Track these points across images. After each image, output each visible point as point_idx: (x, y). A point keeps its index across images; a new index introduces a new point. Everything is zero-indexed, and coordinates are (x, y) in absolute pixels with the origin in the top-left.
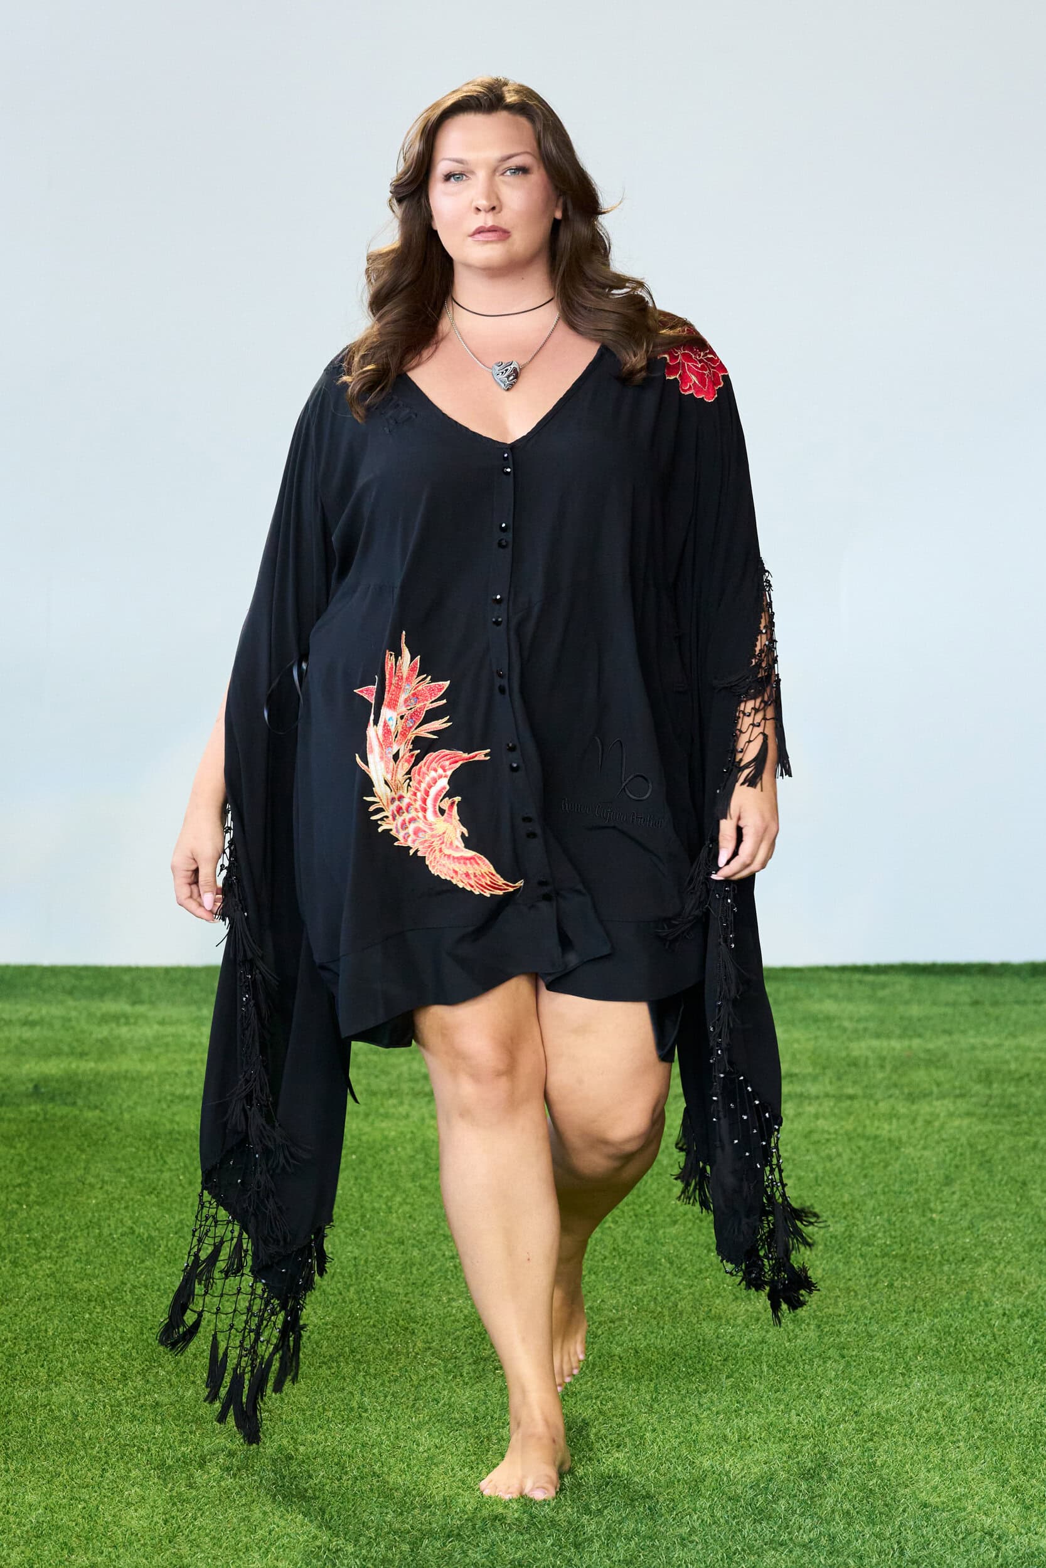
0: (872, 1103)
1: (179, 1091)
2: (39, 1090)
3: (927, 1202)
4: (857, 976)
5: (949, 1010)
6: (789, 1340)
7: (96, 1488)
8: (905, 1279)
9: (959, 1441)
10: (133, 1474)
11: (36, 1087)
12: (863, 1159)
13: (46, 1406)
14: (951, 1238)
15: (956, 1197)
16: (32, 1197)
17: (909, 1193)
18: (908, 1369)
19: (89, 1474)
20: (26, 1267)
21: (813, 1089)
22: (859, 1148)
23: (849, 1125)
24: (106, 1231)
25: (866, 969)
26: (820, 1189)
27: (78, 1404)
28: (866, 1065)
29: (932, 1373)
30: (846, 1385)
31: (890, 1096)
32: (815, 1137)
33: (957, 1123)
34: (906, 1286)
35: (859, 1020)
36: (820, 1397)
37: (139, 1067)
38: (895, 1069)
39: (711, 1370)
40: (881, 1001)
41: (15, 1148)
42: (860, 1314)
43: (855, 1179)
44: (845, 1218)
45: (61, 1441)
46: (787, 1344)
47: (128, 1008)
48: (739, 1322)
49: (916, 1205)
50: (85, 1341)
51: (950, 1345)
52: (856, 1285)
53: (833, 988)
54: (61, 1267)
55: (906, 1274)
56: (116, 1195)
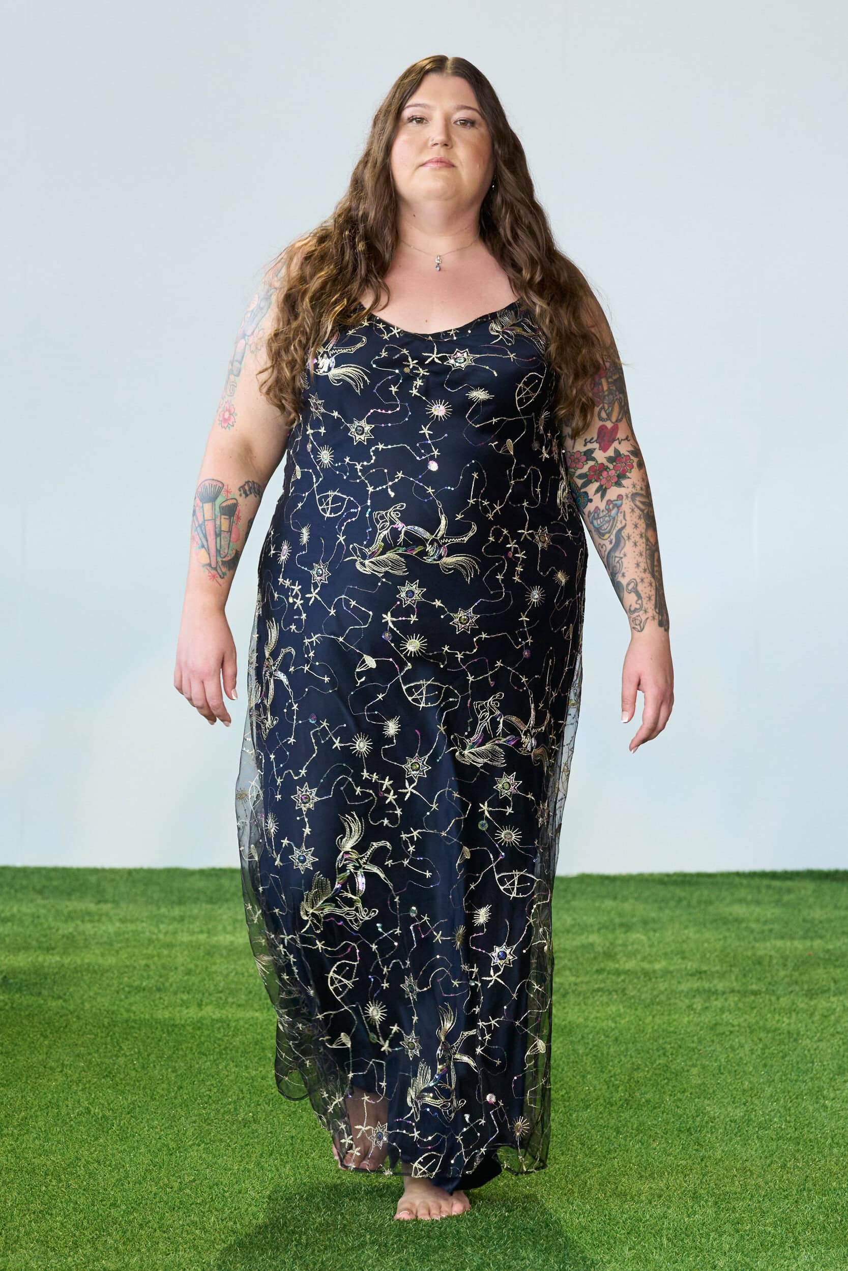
0: (773, 998)
1: (136, 984)
2: (8, 981)
3: (821, 1089)
6: (689, 1216)
11: (5, 978)
12: (763, 1050)
17: (804, 1081)
18: (796, 1242)
21: (720, 985)
22: (760, 1040)
23: (751, 1018)
24: (64, 1111)
26: (723, 1077)
28: (770, 963)
29: (819, 1247)
30: (739, 1257)
31: (791, 992)
32: (720, 1029)
34: (798, 1167)
35: (765, 922)
37: (101, 960)
38: (796, 968)
39: (615, 1242)
40: (786, 905)
42: (754, 1192)
43: (755, 1068)
44: (745, 1104)
46: (686, 1219)
47: (92, 907)
48: (643, 1198)
49: (810, 1092)
50: (41, 1211)
52: (752, 1165)
53: (742, 893)
54: (21, 1144)
55: (799, 1156)
56: (75, 1078)
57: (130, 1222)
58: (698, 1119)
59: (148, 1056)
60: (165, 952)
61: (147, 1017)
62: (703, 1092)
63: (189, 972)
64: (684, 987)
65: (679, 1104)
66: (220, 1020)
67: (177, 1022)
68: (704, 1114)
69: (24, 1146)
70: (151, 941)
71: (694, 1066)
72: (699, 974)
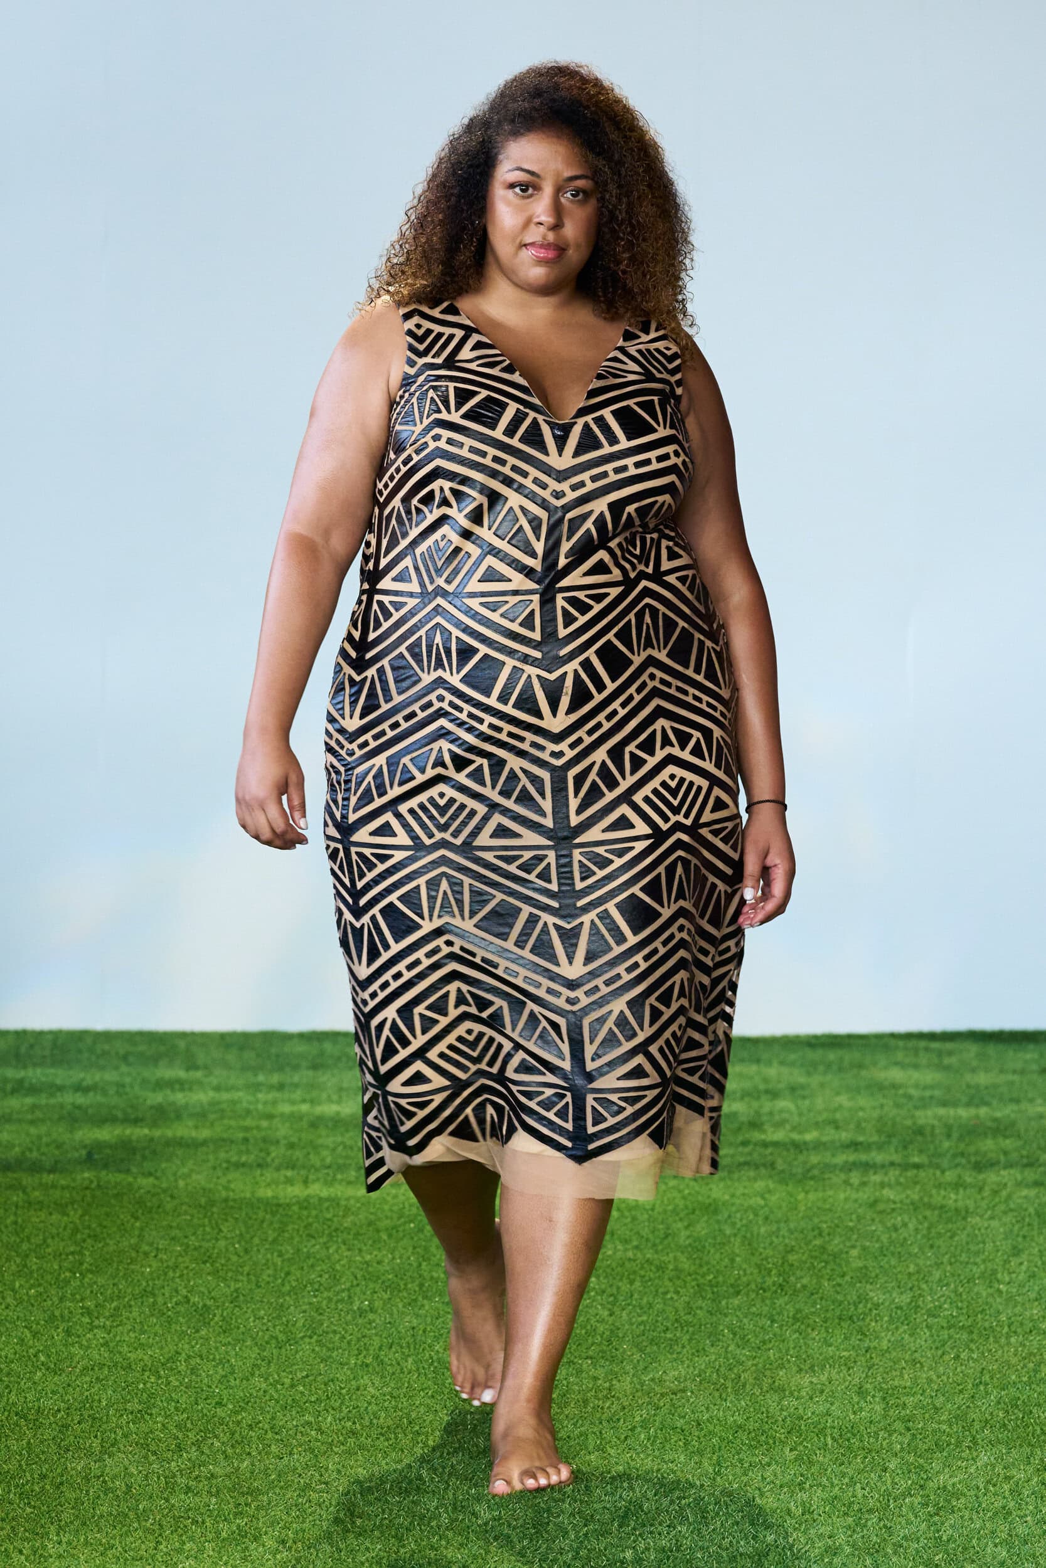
0: (938, 1173)
1: (234, 1159)
2: (93, 1157)
3: (994, 1272)
4: (923, 1044)
5: (1016, 1078)
6: (855, 1413)
7: (150, 1561)
8: (972, 1351)
9: (1026, 1516)
10: (188, 1546)
11: (90, 1155)
12: (929, 1228)
13: (99, 1477)
14: (1018, 1309)
15: (1024, 1268)
16: (85, 1266)
17: (976, 1264)
18: (974, 1441)
19: (143, 1546)
20: (79, 1336)
21: (879, 1157)
22: (925, 1218)
23: (915, 1194)
24: (160, 1300)
25: (932, 1036)
26: (886, 1259)
27: (131, 1475)
28: (933, 1134)
29: (999, 1447)
30: (912, 1458)
31: (957, 1166)
32: (880, 1207)
33: (1025, 1192)
34: (972, 1358)
35: (925, 1088)
36: (885, 1470)
37: (194, 1134)
38: (961, 1138)
39: (774, 1443)
40: (947, 1068)
41: (68, 1215)
42: (926, 1386)
43: (921, 1248)
44: (911, 1289)
45: (115, 1513)
46: (852, 1417)
47: (182, 1074)
48: (803, 1393)
49: (982, 1276)
50: (139, 1411)
51: (1017, 1419)
52: (922, 1356)
53: (899, 1056)
54: (115, 1336)
55: (973, 1346)
56: (170, 1264)
57: (239, 1423)
58: (861, 1306)
59: (252, 1238)
60: (264, 1124)
61: (248, 1195)
62: (864, 1275)
63: (291, 1146)
64: (841, 1159)
65: (838, 1289)
66: (328, 1199)
67: (282, 1201)
68: (867, 1301)
69: (118, 1338)
70: (248, 1112)
71: (853, 1247)
72: (854, 1145)
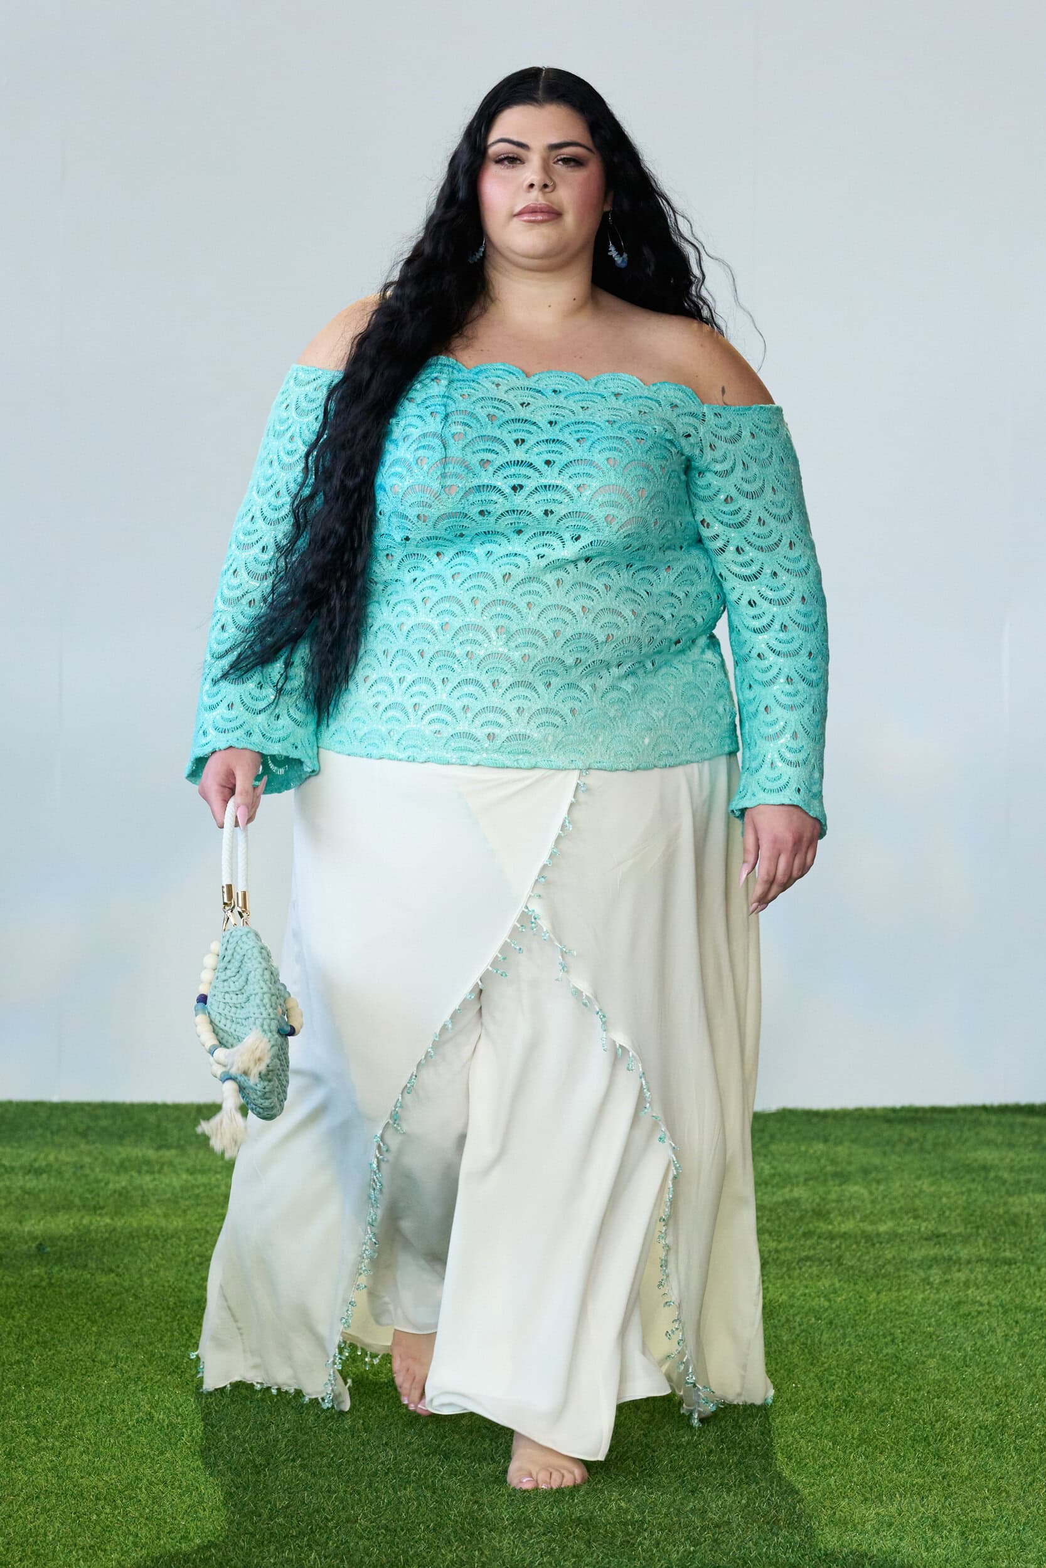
0: (1033, 1269)
2: (43, 1250)
4: (1019, 1118)
6: (927, 1550)
11: (40, 1247)
12: (1020, 1335)
16: (32, 1377)
20: (23, 1460)
21: (964, 1252)
22: (1017, 1322)
23: (1005, 1295)
24: (119, 1417)
25: (1030, 1110)
26: (969, 1370)
28: (1028, 1223)
32: (964, 1309)
35: (1023, 1169)
37: (163, 1223)
41: (14, 1318)
42: (1012, 1519)
43: (1011, 1359)
44: (998, 1405)
47: (151, 1153)
48: (868, 1527)
50: (91, 1547)
52: (1008, 1484)
53: (990, 1133)
54: (65, 1459)
56: (132, 1374)
58: (938, 1425)
62: (943, 1389)
64: (917, 1255)
65: (913, 1405)
68: (946, 1419)
69: (68, 1463)
71: (932, 1356)
72: (936, 1237)
